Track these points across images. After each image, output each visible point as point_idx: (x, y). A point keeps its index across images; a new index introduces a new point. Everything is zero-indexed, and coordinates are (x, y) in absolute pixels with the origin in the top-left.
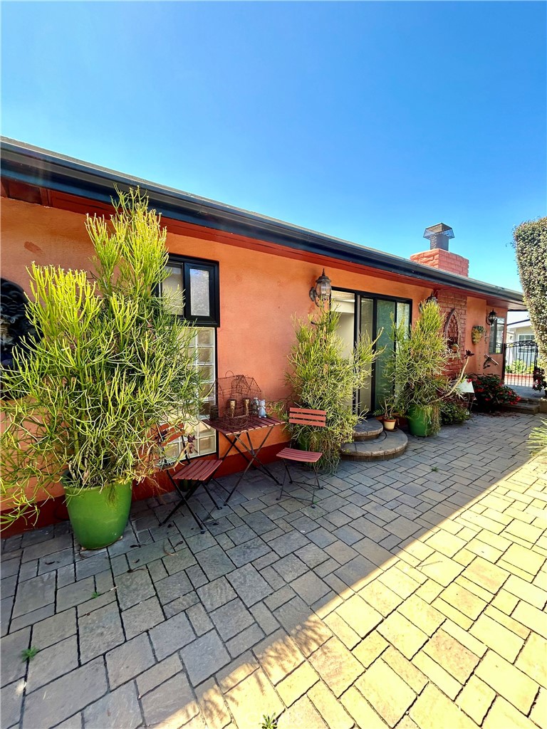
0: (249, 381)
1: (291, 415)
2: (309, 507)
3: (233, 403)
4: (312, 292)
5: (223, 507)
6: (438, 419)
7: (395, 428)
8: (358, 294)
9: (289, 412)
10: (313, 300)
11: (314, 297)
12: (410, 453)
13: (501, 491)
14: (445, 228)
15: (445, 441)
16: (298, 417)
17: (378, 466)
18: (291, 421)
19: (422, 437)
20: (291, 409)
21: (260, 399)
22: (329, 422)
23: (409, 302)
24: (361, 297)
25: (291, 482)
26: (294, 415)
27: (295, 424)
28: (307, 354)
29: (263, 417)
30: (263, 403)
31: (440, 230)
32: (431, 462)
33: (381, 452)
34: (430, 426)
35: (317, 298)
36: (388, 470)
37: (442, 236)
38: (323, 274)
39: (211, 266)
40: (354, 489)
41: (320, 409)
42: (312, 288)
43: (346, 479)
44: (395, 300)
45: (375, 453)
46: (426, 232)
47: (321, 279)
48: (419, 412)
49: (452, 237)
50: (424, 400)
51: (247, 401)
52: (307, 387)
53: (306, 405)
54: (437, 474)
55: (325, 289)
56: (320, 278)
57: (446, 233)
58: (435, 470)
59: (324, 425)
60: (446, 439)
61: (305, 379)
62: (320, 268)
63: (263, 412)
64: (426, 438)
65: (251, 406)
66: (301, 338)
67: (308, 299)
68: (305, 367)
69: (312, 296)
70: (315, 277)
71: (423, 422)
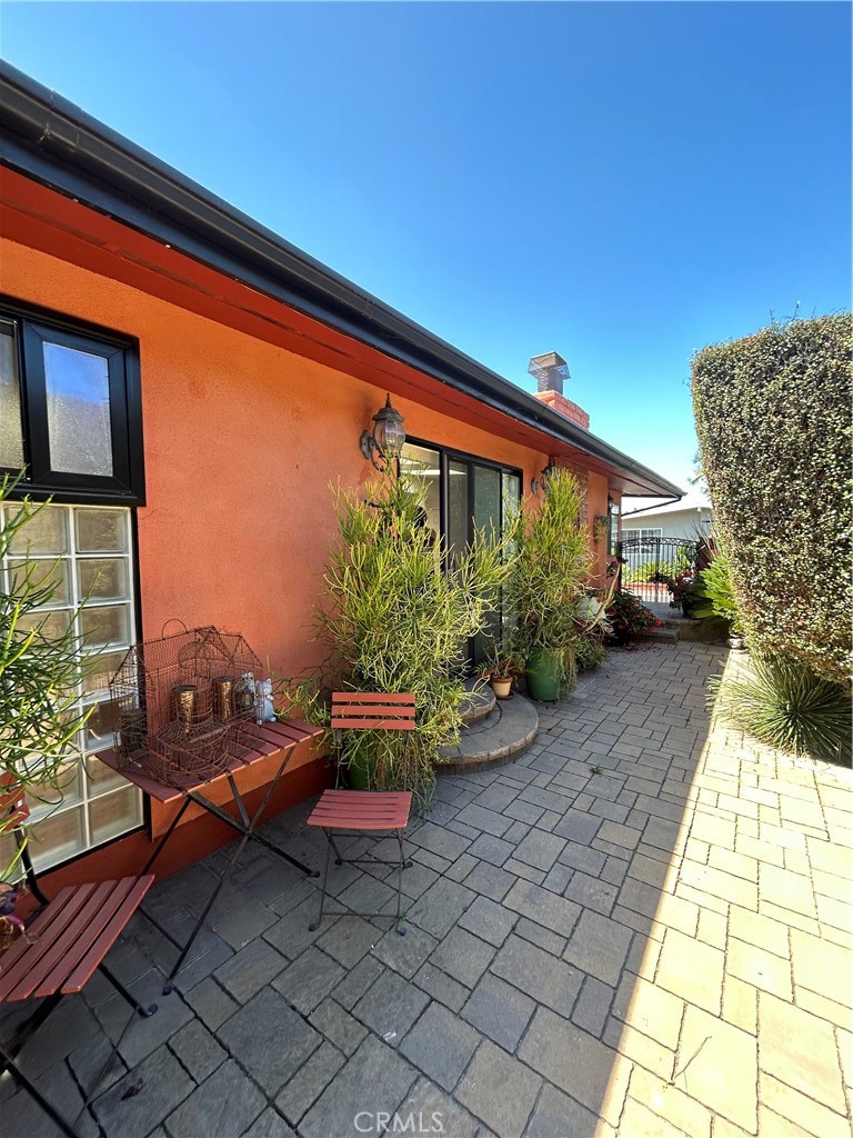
0: (230, 644)
1: (335, 710)
2: (392, 935)
3: (188, 696)
4: (364, 440)
5: (160, 1000)
6: (574, 667)
7: (511, 694)
8: (446, 455)
9: (331, 703)
10: (367, 456)
11: (370, 450)
12: (546, 740)
13: (707, 797)
14: (560, 361)
15: (584, 704)
16: (351, 713)
17: (501, 780)
18: (335, 724)
19: (551, 702)
20: (336, 697)
21: (260, 677)
22: (421, 716)
23: (518, 473)
24: (450, 459)
25: (339, 862)
26: (344, 710)
27: (343, 730)
28: (369, 569)
29: (267, 721)
30: (267, 688)
31: (553, 362)
32: (583, 754)
33: (504, 750)
34: (563, 682)
35: (376, 453)
36: (522, 786)
37: (555, 373)
38: (388, 405)
39: (120, 346)
40: (473, 851)
41: (401, 691)
42: (365, 431)
43: (453, 826)
44: (497, 468)
45: (494, 753)
46: (531, 364)
47: (384, 416)
48: (546, 661)
49: (567, 377)
50: (556, 640)
51: (227, 686)
52: (368, 642)
53: (370, 685)
54: (603, 778)
55: (393, 434)
56: (382, 411)
57: (560, 369)
58: (595, 772)
59: (412, 725)
60: (586, 700)
61: (363, 628)
62: (380, 396)
63: (267, 708)
64: (557, 704)
65: (237, 696)
66: (352, 534)
67: (356, 454)
68: (365, 598)
69: (365, 448)
70: (368, 410)
71: (554, 678)
